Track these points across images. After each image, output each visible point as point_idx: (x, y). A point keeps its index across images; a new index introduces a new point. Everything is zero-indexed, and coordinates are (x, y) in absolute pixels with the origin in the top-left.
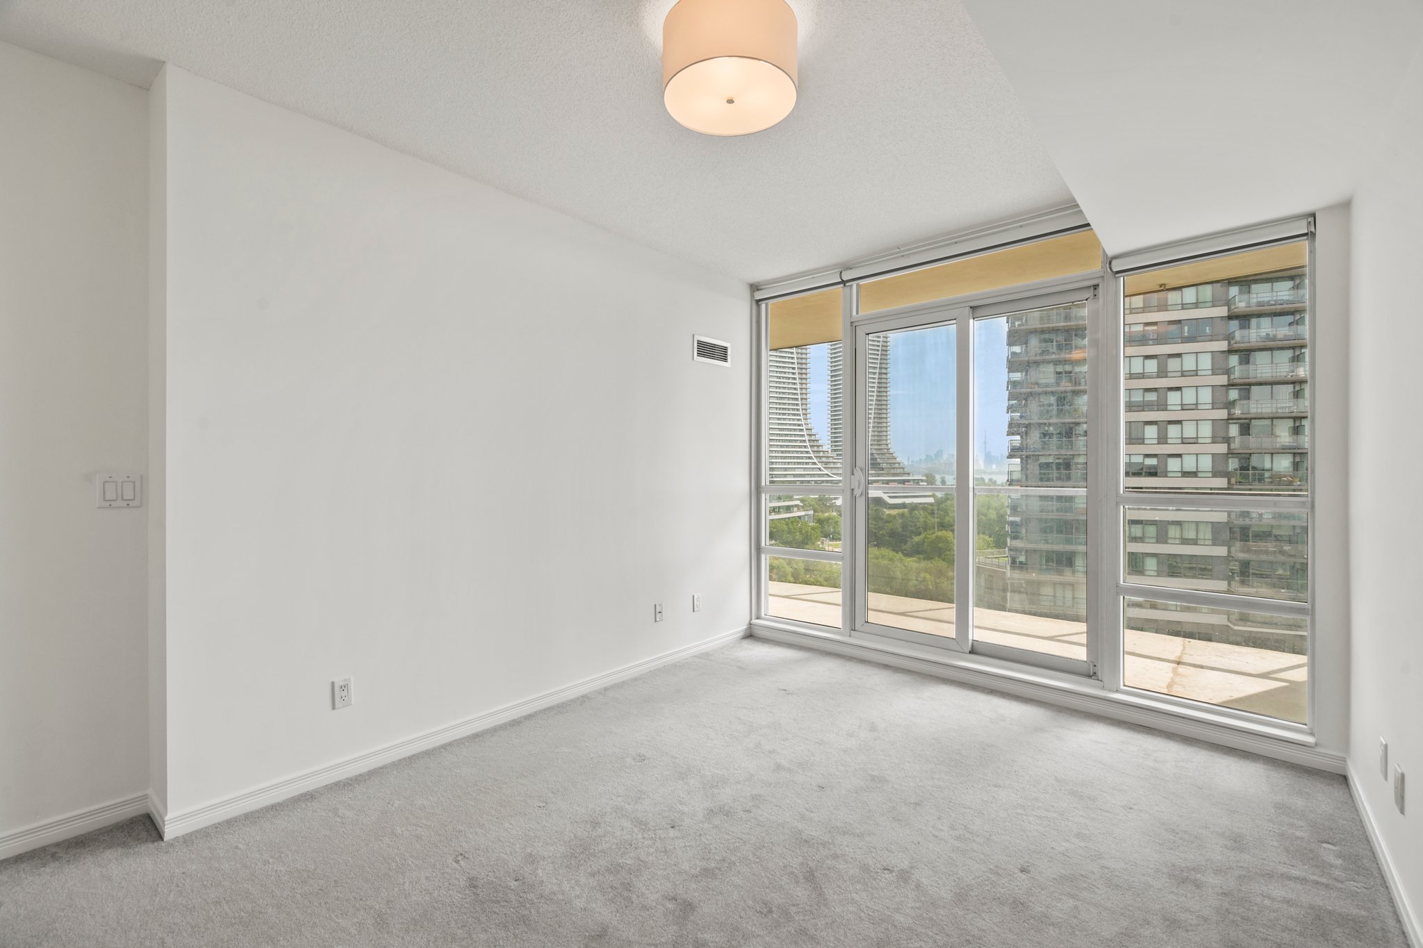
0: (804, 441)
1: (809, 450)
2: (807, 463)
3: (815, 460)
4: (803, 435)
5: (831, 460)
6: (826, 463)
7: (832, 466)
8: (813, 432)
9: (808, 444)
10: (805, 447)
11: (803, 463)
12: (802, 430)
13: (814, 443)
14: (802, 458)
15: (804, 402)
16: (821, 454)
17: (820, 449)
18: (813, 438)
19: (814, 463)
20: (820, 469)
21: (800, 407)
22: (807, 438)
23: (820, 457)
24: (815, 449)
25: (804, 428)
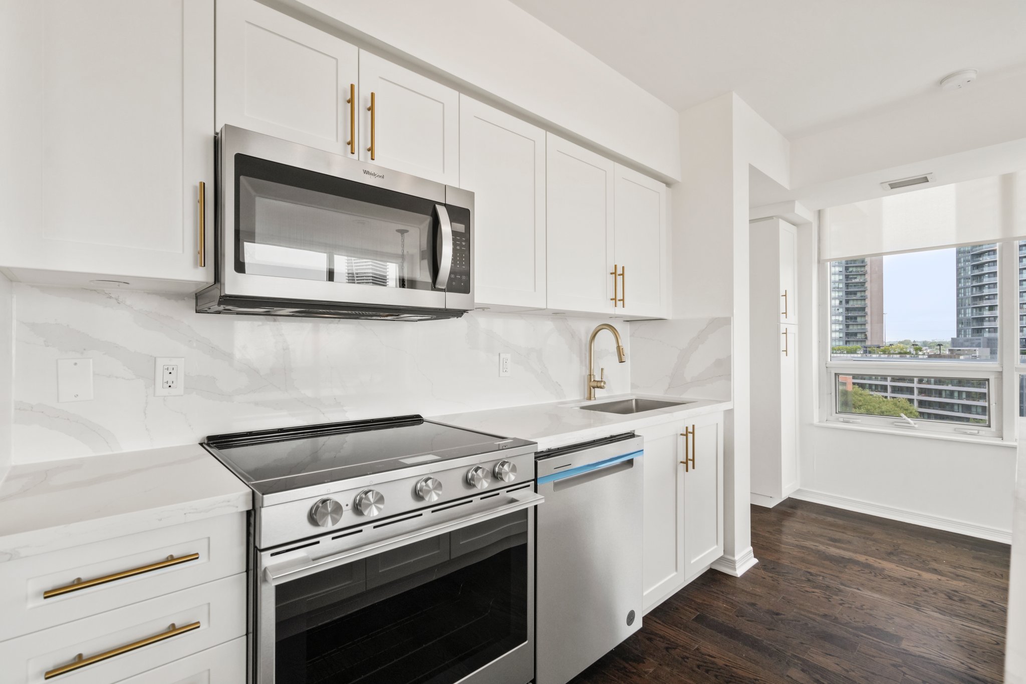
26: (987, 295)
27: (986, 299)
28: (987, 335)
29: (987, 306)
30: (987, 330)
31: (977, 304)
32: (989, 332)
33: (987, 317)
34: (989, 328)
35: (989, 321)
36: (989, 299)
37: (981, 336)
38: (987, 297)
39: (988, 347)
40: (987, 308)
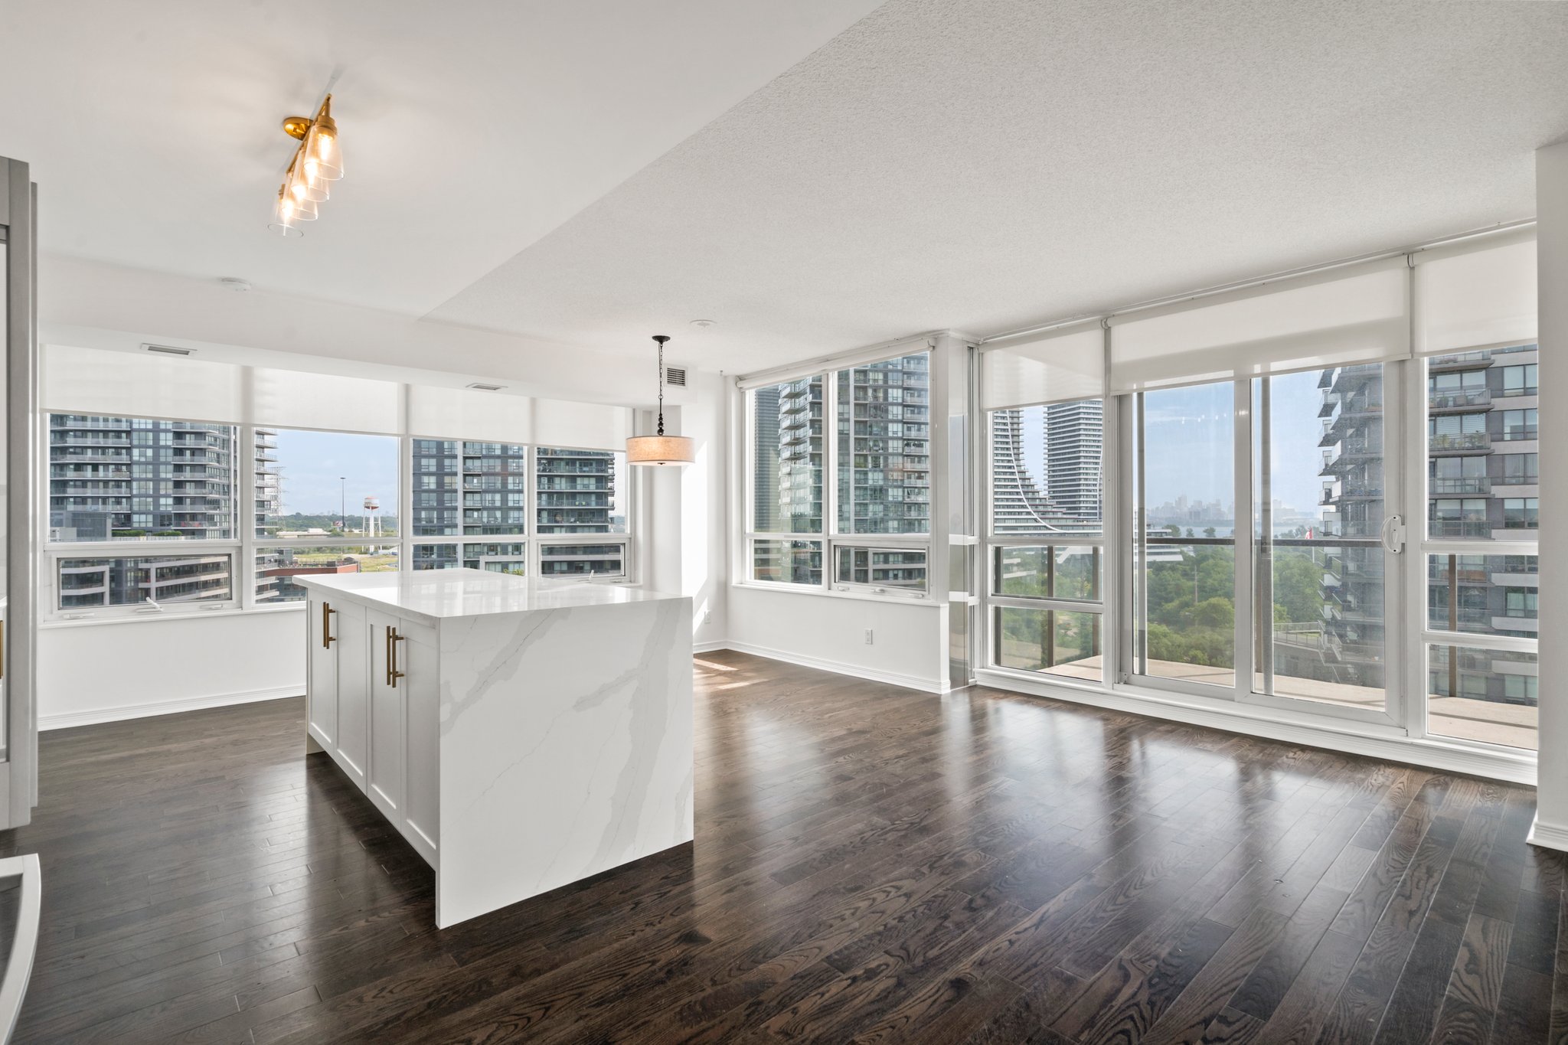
0: (1016, 486)
1: (1023, 497)
2: (1019, 513)
3: (1030, 509)
4: (1015, 480)
5: (1049, 509)
6: (1044, 513)
7: (1051, 516)
8: (1028, 475)
9: (1020, 490)
10: (1018, 493)
11: (1014, 513)
12: (1013, 473)
13: (1029, 488)
14: (1014, 507)
15: (1016, 439)
16: (1038, 502)
17: (1036, 496)
18: (1027, 482)
19: (1029, 513)
20: (1036, 520)
21: (1011, 446)
22: (1019, 483)
23: (1036, 506)
24: (1030, 495)
25: (1016, 470)
26: (71, 447)
27: (71, 453)
28: (71, 507)
29: (71, 464)
30: (72, 500)
31: (56, 460)
32: (75, 503)
33: (71, 480)
34: (75, 497)
35: (75, 486)
36: (75, 453)
37: (63, 509)
38: (71, 450)
39: (73, 526)
40: (72, 467)
